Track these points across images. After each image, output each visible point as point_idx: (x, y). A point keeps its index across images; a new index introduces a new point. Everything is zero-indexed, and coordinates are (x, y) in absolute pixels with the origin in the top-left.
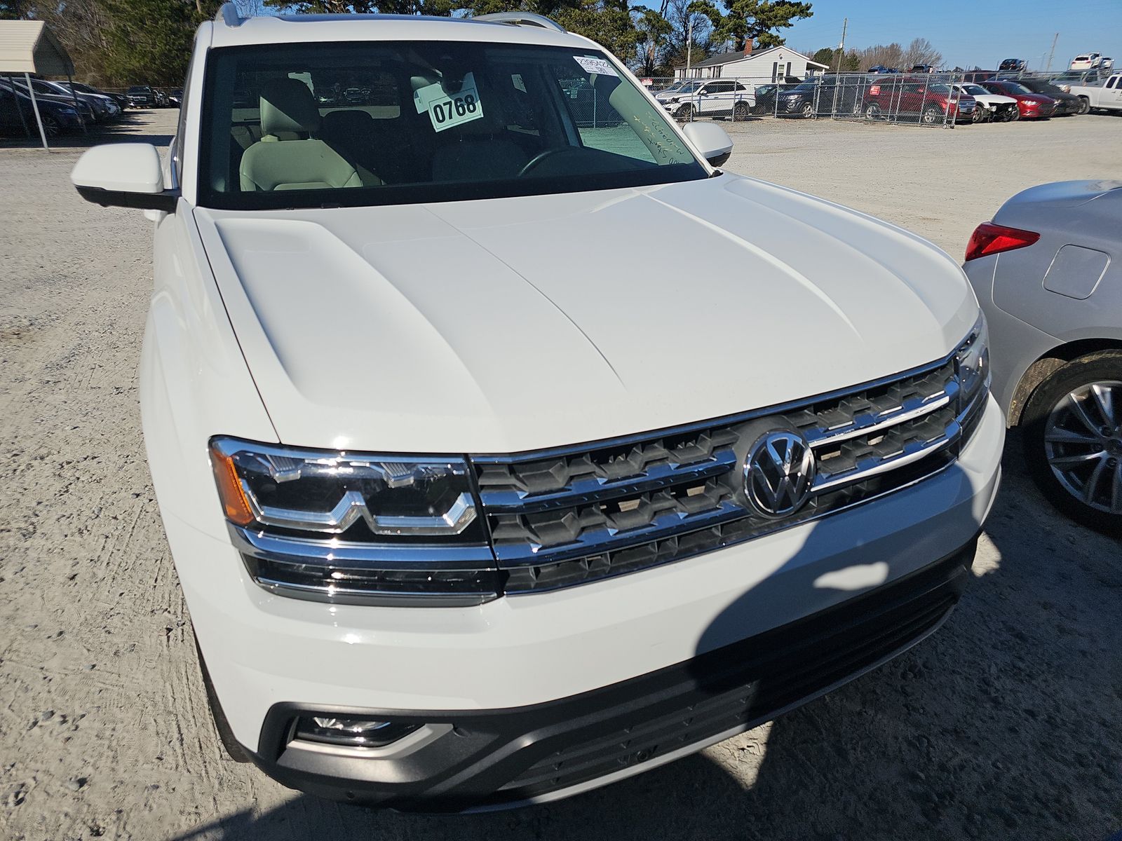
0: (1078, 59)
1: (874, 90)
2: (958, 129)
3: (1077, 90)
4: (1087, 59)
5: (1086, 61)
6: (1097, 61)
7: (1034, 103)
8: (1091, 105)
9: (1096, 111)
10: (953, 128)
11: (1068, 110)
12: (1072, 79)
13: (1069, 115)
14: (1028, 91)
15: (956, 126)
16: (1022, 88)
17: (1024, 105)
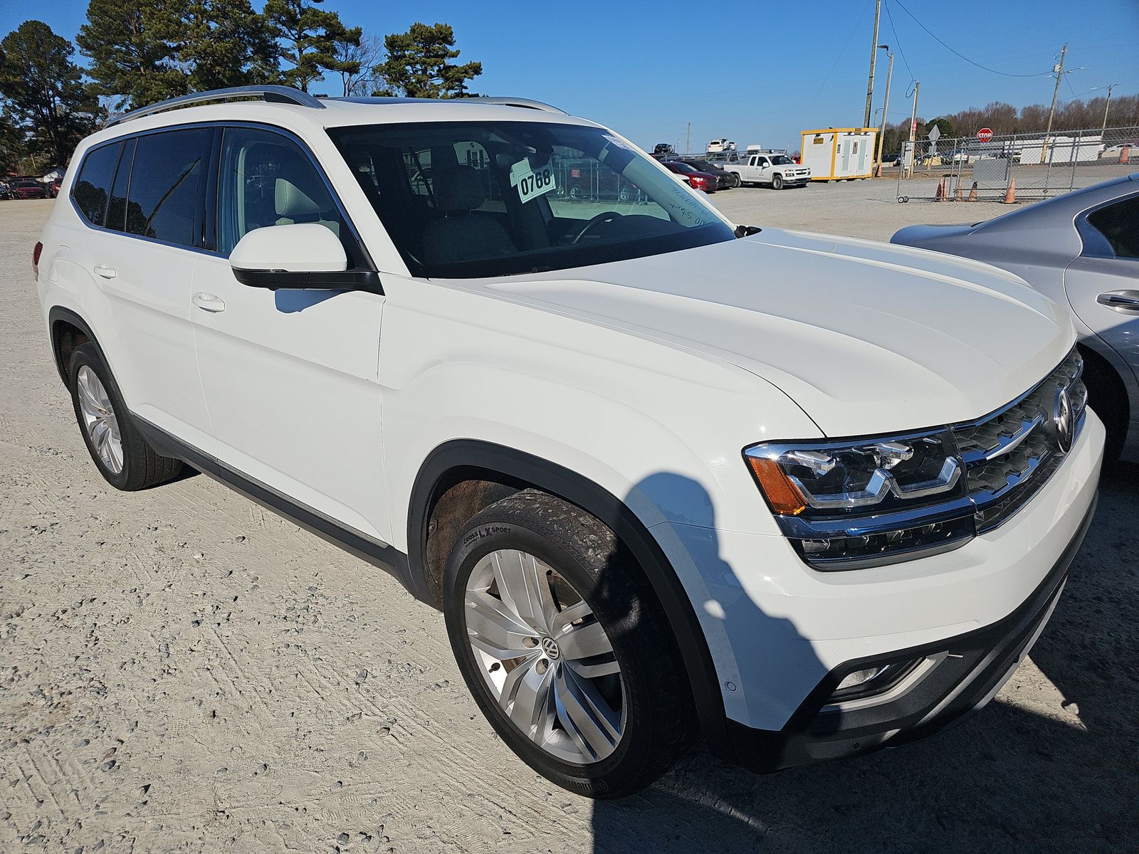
0: (712, 143)
1: (576, 173)
2: (650, 205)
3: (729, 168)
4: (718, 143)
5: (718, 145)
6: (726, 144)
7: (702, 179)
8: (742, 180)
9: (745, 185)
10: (646, 204)
11: (727, 185)
12: (720, 159)
13: (727, 188)
14: (694, 170)
15: (649, 203)
16: (689, 167)
17: (695, 181)
